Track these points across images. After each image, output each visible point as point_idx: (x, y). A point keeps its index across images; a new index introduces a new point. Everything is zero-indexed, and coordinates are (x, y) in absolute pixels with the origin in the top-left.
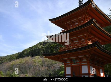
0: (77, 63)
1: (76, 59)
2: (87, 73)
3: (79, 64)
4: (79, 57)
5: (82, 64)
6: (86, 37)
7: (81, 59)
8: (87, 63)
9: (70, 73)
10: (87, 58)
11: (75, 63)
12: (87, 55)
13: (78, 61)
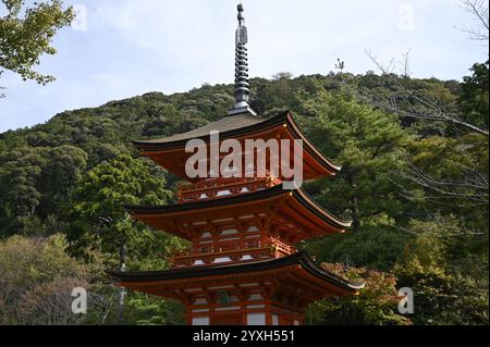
0: (232, 304)
3: (238, 308)
4: (242, 285)
5: (248, 307)
6: (263, 221)
7: (245, 293)
8: (263, 306)
10: (267, 289)
11: (227, 306)
12: (268, 283)
13: (235, 299)
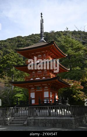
1: (40, 86)
2: (48, 97)
3: (42, 90)
7: (43, 87)
8: (48, 90)
9: (34, 97)
10: (49, 86)
11: (39, 90)
12: (49, 84)
13: (41, 88)
